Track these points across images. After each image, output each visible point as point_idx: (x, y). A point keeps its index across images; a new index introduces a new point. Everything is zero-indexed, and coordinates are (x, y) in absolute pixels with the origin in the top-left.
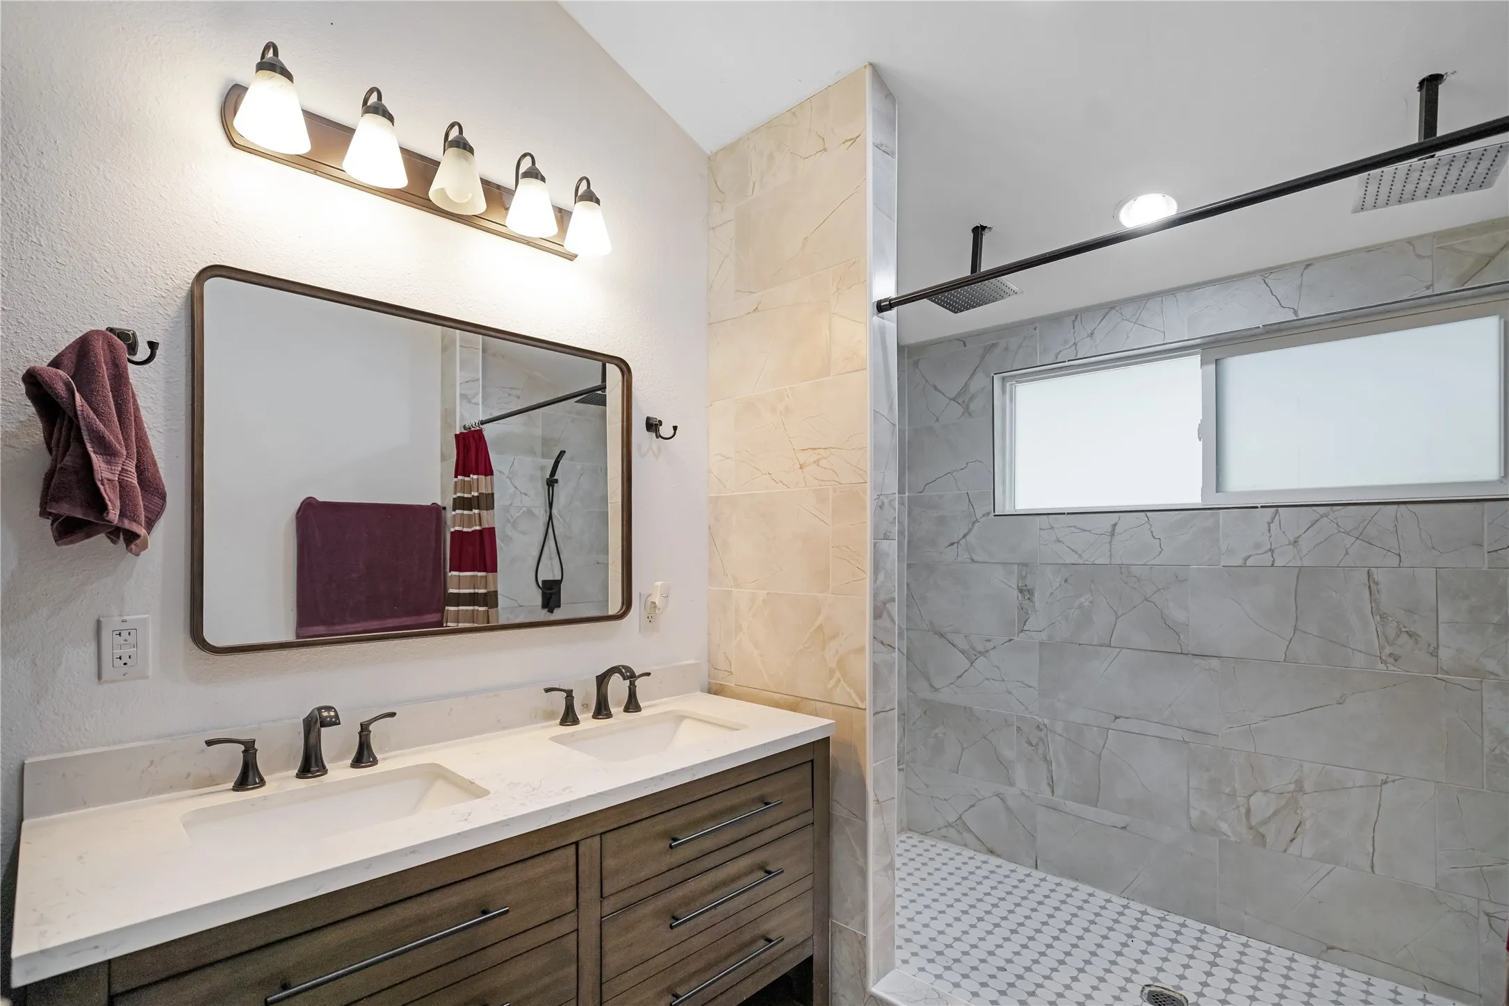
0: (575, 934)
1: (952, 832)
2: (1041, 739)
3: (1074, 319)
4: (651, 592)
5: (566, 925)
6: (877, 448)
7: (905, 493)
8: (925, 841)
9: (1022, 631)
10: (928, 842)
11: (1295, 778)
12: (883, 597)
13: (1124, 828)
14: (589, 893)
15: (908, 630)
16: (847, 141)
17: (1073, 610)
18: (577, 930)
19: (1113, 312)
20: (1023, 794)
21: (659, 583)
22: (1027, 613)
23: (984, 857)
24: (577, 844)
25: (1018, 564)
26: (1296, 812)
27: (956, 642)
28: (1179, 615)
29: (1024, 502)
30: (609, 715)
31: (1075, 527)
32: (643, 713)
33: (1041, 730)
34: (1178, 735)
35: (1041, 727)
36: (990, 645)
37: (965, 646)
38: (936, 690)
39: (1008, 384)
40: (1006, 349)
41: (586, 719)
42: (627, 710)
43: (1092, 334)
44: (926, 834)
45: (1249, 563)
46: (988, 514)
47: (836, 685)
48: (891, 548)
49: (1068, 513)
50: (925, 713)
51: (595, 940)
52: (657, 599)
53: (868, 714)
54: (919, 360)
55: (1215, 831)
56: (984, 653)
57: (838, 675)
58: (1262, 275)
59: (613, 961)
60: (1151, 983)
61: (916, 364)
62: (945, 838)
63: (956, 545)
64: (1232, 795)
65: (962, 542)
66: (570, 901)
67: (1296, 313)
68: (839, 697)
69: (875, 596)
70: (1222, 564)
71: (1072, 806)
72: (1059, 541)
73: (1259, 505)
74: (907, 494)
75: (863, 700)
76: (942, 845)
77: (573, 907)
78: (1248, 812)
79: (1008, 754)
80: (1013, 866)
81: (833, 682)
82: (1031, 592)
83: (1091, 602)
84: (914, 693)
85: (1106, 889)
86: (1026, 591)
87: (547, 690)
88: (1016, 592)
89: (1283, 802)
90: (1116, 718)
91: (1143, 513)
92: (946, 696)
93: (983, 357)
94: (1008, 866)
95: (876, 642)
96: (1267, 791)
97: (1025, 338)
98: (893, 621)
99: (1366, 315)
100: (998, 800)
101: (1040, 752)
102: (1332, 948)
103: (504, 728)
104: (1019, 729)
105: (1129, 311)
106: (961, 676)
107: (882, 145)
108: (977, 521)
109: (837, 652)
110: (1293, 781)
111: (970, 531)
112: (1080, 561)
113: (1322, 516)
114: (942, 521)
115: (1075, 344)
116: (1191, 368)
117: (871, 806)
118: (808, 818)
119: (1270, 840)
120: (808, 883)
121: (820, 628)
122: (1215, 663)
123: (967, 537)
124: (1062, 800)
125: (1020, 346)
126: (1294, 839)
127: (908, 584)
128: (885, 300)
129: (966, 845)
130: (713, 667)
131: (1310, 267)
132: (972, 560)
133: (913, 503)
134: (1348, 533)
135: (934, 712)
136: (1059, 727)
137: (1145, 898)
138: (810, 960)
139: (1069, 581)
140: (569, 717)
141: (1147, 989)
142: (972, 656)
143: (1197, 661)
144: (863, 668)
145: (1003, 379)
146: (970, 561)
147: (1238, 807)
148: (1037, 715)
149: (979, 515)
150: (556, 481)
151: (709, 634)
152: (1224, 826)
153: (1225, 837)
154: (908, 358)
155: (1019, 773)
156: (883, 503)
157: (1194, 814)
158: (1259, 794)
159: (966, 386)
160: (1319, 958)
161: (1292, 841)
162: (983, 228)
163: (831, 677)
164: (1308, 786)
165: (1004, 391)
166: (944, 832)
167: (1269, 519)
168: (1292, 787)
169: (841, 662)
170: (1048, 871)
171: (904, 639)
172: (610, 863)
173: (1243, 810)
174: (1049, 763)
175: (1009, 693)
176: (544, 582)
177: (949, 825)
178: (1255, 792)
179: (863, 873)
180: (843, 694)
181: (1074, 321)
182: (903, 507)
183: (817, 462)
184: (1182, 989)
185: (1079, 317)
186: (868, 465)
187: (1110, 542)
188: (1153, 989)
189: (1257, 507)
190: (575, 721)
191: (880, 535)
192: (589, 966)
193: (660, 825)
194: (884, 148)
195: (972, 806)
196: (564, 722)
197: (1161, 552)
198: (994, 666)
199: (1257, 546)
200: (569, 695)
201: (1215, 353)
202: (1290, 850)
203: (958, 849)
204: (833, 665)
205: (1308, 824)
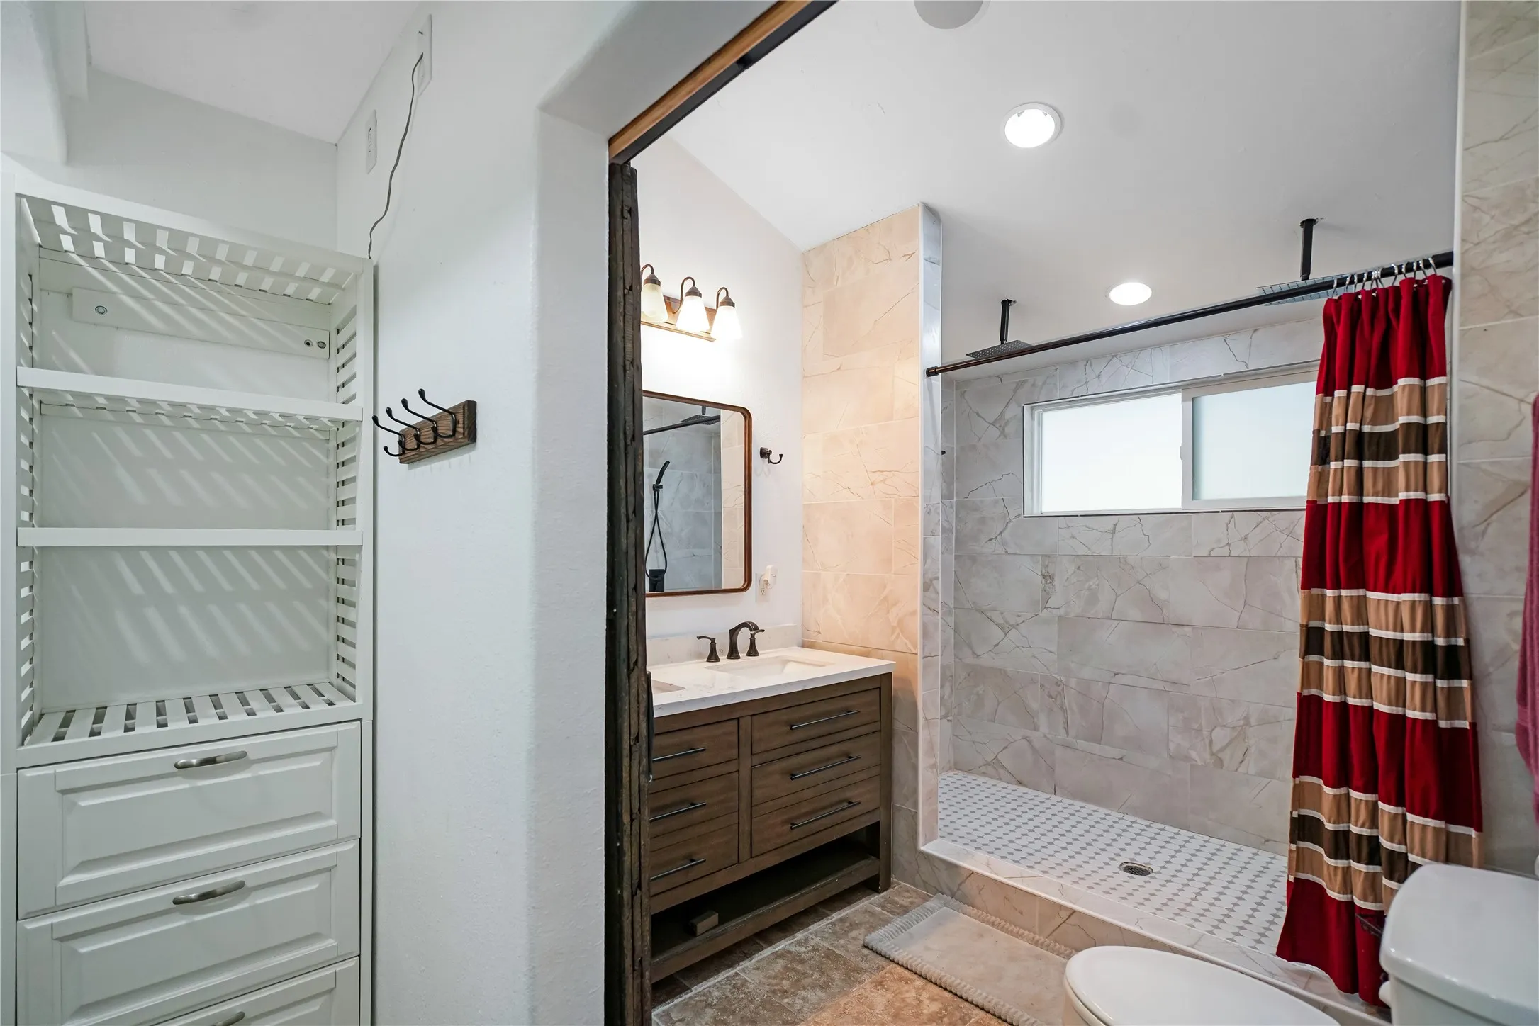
0: (736, 774)
1: (990, 770)
2: (1059, 693)
3: (1085, 363)
4: (762, 573)
5: (732, 767)
6: (926, 472)
7: (953, 499)
8: (969, 777)
9: (1045, 608)
10: (971, 777)
11: (1244, 715)
12: (930, 575)
13: (1121, 759)
14: (745, 750)
15: (955, 608)
16: (905, 255)
17: (1083, 592)
18: (739, 771)
19: (1115, 359)
20: (1045, 736)
21: (769, 567)
22: (1048, 594)
23: (1015, 787)
24: (738, 719)
25: (1042, 556)
26: (1244, 740)
27: (994, 619)
28: (1162, 595)
29: (1049, 506)
30: (738, 657)
31: (1086, 526)
32: (760, 657)
33: (1059, 686)
34: (1161, 686)
35: (1059, 683)
36: (1019, 620)
37: (1001, 621)
38: (978, 656)
39: (1036, 412)
40: (1033, 385)
41: (723, 659)
42: (749, 654)
43: (1099, 376)
44: (968, 771)
45: (1212, 554)
46: (1019, 515)
47: (897, 638)
48: (937, 541)
49: (1081, 516)
50: (969, 675)
51: (748, 778)
52: (768, 577)
53: (919, 657)
54: (965, 391)
55: (1187, 758)
56: (1015, 626)
57: (898, 631)
58: (1223, 336)
59: (758, 793)
60: (1129, 861)
61: (963, 394)
62: (984, 774)
63: (993, 540)
64: (1199, 730)
65: (999, 538)
66: (734, 753)
67: (1247, 366)
68: (899, 646)
69: (924, 575)
70: (1194, 555)
71: (1082, 744)
72: (1073, 537)
73: (1220, 510)
74: (955, 499)
75: (915, 647)
76: (981, 779)
77: (736, 757)
78: (1211, 742)
79: (1034, 705)
80: (1037, 793)
81: (894, 637)
82: (1051, 577)
83: (1098, 585)
84: (960, 659)
85: (1107, 807)
86: (1048, 577)
87: (699, 638)
88: (1041, 577)
89: (1236, 734)
90: (1116, 674)
91: (1137, 516)
92: (986, 660)
93: (1015, 391)
94: (1031, 793)
95: (925, 607)
96: (1224, 726)
97: (1048, 377)
98: (937, 593)
99: (1299, 368)
100: (1026, 743)
101: (1058, 703)
102: (1268, 841)
103: (672, 662)
104: (1042, 685)
105: (1127, 359)
106: (997, 645)
107: (930, 258)
108: (1010, 521)
109: (897, 615)
110: (1243, 717)
111: (1005, 529)
112: (1090, 553)
113: (1264, 519)
114: (983, 521)
115: (1086, 383)
116: (1174, 404)
117: (921, 722)
118: (877, 726)
119: (1225, 763)
120: (876, 771)
121: (885, 599)
122: (1187, 629)
123: (1003, 534)
124: (1075, 740)
125: (1044, 383)
126: (1243, 761)
127: (955, 573)
128: (932, 369)
129: (1001, 779)
130: (806, 629)
131: (1258, 332)
132: (1007, 552)
133: (960, 506)
134: (1281, 532)
135: (976, 674)
136: (1073, 682)
137: (1135, 811)
138: (878, 824)
139: (1082, 568)
140: (713, 657)
141: (1126, 865)
142: (1006, 628)
143: (1175, 629)
144: (916, 626)
145: (1032, 407)
146: (1004, 553)
147: (1203, 740)
148: (1056, 674)
149: (1011, 517)
150: (661, 487)
151: (803, 604)
152: (1194, 754)
153: (1194, 762)
154: (956, 389)
155: (1042, 720)
156: (930, 510)
157: (1172, 746)
158: (1218, 730)
159: (1002, 413)
160: (1259, 849)
161: (1241, 762)
162: (1010, 301)
163: (893, 633)
164: (1253, 721)
165: (1033, 418)
166: (983, 769)
167: (1227, 521)
168: (1242, 722)
169: (900, 622)
170: (1064, 795)
171: (952, 616)
172: (756, 735)
173: (1207, 741)
174: (1065, 711)
175: (1035, 657)
176: (650, 570)
177: (988, 764)
178: (1216, 727)
179: (915, 768)
180: (902, 644)
181: (1085, 366)
182: (952, 510)
183: (883, 481)
184: (1151, 865)
185: (1089, 362)
186: (920, 482)
187: (1112, 539)
188: (1129, 865)
189: (1218, 512)
190: (717, 660)
191: (928, 533)
192: (745, 793)
193: (784, 716)
194: (932, 260)
195: (1006, 748)
196: (709, 660)
197: (1149, 546)
198: (1023, 636)
199: (1219, 541)
200: (713, 641)
201: (1193, 393)
202: (1239, 770)
203: (994, 782)
204: (895, 624)
205: (1253, 750)
